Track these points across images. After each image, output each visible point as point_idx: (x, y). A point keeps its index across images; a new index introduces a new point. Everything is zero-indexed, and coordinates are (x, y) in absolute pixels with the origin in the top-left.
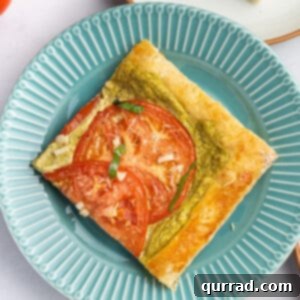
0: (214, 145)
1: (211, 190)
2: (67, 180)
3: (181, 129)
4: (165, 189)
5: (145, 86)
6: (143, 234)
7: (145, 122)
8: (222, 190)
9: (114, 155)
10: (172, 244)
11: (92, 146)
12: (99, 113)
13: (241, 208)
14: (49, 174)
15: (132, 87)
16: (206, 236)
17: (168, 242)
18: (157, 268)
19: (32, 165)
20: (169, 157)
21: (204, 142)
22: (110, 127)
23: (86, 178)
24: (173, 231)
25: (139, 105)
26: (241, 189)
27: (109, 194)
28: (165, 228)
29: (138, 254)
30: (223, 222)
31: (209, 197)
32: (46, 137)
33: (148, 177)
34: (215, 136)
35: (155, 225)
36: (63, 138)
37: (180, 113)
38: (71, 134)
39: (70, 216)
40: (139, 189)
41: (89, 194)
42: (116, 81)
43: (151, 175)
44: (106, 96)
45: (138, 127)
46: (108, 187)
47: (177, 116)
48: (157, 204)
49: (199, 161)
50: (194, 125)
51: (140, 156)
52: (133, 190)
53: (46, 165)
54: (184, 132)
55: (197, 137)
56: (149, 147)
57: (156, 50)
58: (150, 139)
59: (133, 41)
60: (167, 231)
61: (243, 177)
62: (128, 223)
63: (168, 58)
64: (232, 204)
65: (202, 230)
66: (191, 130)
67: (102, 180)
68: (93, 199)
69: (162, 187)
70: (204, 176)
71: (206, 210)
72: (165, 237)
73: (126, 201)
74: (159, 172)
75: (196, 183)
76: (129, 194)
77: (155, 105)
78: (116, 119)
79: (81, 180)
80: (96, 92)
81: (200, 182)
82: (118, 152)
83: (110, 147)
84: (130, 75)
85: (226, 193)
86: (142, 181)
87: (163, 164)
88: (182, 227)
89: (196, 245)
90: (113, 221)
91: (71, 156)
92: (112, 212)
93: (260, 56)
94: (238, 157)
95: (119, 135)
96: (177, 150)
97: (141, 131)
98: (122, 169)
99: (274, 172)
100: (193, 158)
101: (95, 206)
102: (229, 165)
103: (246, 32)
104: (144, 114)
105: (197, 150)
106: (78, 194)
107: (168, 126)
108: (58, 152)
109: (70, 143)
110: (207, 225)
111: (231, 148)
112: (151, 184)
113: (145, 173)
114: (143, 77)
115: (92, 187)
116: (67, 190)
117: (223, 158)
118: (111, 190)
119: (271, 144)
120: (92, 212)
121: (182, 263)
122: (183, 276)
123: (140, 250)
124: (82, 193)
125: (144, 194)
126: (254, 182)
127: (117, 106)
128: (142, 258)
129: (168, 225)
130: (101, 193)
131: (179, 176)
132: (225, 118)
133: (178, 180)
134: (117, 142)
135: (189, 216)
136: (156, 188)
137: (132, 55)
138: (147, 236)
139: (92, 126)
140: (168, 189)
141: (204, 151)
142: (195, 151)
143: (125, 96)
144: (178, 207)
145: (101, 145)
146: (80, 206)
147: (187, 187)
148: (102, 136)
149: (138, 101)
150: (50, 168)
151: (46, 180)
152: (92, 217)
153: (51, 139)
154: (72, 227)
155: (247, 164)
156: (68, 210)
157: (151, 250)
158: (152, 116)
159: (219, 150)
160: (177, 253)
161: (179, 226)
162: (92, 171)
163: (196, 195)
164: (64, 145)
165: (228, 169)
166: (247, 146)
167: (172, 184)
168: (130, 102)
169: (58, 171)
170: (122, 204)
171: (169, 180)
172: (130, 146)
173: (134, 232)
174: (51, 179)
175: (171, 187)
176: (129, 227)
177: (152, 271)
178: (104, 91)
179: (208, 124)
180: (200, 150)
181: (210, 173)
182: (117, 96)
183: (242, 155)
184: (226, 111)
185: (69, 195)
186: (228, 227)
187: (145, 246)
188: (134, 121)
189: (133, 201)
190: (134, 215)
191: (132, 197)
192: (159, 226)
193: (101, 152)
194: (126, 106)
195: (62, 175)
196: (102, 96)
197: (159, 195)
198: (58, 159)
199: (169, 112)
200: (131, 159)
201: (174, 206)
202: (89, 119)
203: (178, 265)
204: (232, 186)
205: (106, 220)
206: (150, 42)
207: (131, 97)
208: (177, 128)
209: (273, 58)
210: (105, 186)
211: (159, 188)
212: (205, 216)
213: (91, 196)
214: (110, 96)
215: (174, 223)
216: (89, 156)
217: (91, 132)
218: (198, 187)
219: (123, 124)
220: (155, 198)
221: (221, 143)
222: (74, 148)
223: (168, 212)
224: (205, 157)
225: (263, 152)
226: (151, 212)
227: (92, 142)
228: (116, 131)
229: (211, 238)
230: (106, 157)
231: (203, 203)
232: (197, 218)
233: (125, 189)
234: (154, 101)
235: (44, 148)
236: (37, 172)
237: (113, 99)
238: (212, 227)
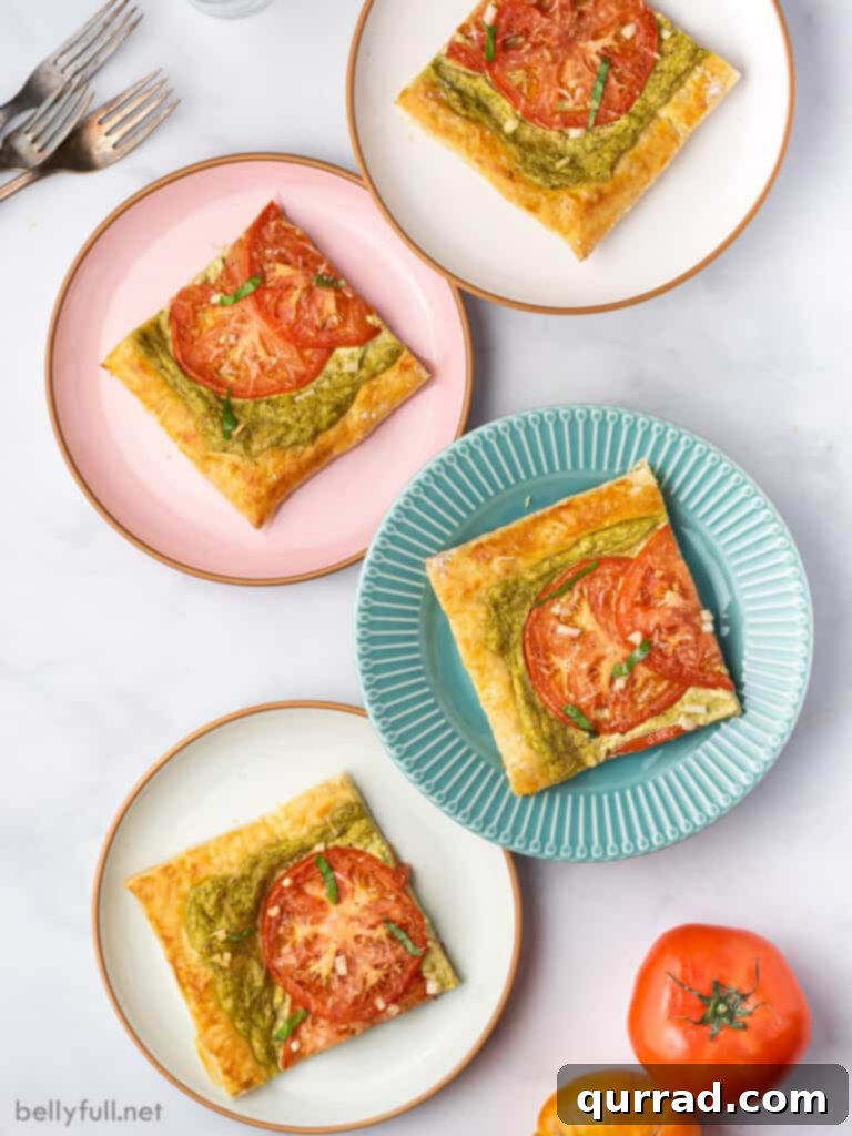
0: (499, 616)
1: (531, 562)
2: (708, 668)
3: (531, 658)
4: (589, 593)
5: (547, 735)
6: (647, 550)
7: (570, 690)
8: (518, 554)
9: (632, 669)
10: (617, 519)
11: (654, 695)
12: (623, 733)
13: (507, 520)
14: (726, 687)
15: (564, 742)
16: (568, 507)
17: (620, 524)
18: (651, 499)
19: (744, 711)
20: (563, 630)
21: (510, 626)
22: (619, 707)
23: (682, 658)
24: (606, 534)
25: (568, 716)
26: (493, 543)
27: (664, 623)
28: (616, 543)
29: (666, 528)
30: (539, 513)
31: (540, 554)
32: (707, 737)
33: (602, 619)
34: (492, 627)
35: (626, 554)
36: (686, 724)
37: (520, 678)
38: (672, 725)
39: (728, 622)
40: (623, 609)
41: (689, 637)
42: (580, 762)
43: (598, 621)
44: (603, 749)
45: (583, 689)
46: (661, 632)
47: (526, 677)
48: (609, 579)
49: (529, 606)
50: (512, 656)
51: (599, 651)
52: (630, 612)
53: (724, 701)
54: (528, 652)
55: (516, 637)
56: (581, 656)
57: (509, 774)
58: (576, 666)
59: (532, 801)
60: (615, 539)
61: (484, 556)
62: (658, 574)
63: (498, 757)
64: (516, 530)
65: (569, 517)
66: (518, 650)
67: (662, 646)
68: (688, 627)
69: (593, 599)
70: (532, 583)
71: (552, 540)
72: (621, 532)
73: (646, 603)
74: (586, 619)
75: (546, 580)
76: (638, 610)
77: (546, 705)
78: (606, 714)
79: (689, 659)
80: (612, 762)
81: (540, 579)
82: (625, 670)
83: (631, 682)
84: (559, 759)
85: (516, 548)
86: (613, 618)
87: (576, 627)
88: (593, 534)
89: (587, 502)
90: (676, 586)
91: (686, 697)
92: (672, 599)
93: (383, 699)
94: (478, 585)
95: (612, 692)
96: (549, 635)
97: (582, 681)
98: (632, 647)
99: (441, 542)
100: (534, 614)
101: (689, 618)
102: (494, 581)
103: (384, 738)
104: (567, 701)
105: (523, 620)
106: (702, 643)
107: (544, 671)
108: (701, 710)
109: (680, 715)
110: (561, 520)
111: (480, 601)
112: (603, 608)
113: (605, 627)
114: (545, 747)
115: (681, 643)
116: (715, 655)
117: (497, 593)
118: (658, 627)
119: (426, 580)
120: (697, 612)
121: (617, 489)
122: (623, 472)
123: (661, 532)
124: (697, 642)
125: (619, 600)
126: (473, 543)
127: (596, 731)
128: (664, 521)
129: (610, 545)
130: (672, 630)
131: (563, 600)
132: (467, 643)
133: (568, 595)
134: (620, 684)
135: (577, 544)
136: (601, 601)
137: (543, 784)
138: (643, 545)
139: (642, 721)
140: (586, 592)
141: (515, 614)
142: (527, 622)
143: (579, 737)
144: (585, 561)
145: (641, 690)
146: (708, 628)
147: (559, 581)
148: (634, 702)
149: (566, 721)
150: (720, 694)
151: (735, 684)
152: (700, 606)
153: (701, 731)
154: (732, 607)
155: (471, 570)
156: (725, 631)
157: (647, 525)
158: (558, 694)
159: (496, 606)
160: (616, 504)
161: (596, 537)
162: (670, 662)
163: (554, 565)
164: (688, 715)
165: (498, 576)
166: (459, 593)
167: (576, 595)
168: (577, 726)
169: (713, 686)
170: (653, 602)
171: (579, 602)
172: (605, 670)
173: (657, 559)
174: (728, 681)
175: (581, 591)
176: (660, 569)
177: (660, 499)
178: (602, 757)
179: (493, 646)
180: (520, 619)
181: (522, 584)
182: (590, 742)
183: (471, 585)
184: (461, 649)
185: (715, 648)
186: (534, 505)
187: (651, 536)
188: (584, 700)
189: (638, 598)
190: (645, 579)
191: (636, 604)
192: (622, 550)
193: (646, 682)
194: (585, 723)
195: (710, 679)
196: (609, 752)
197: (601, 589)
198: (705, 700)
199: (534, 687)
200: (613, 652)
201: (590, 565)
202: (639, 731)
203: (623, 489)
204: (504, 553)
205: (684, 593)
206: (512, 788)
207: (571, 731)
208: (534, 662)
209: (367, 688)
210: (663, 637)
211: (597, 598)
212: (557, 532)
213: (688, 632)
214: (597, 748)
215: (601, 544)
216: (665, 684)
217: (646, 712)
218: (547, 574)
219: (600, 703)
220: (608, 588)
221: (488, 613)
222: (678, 705)
223: (601, 561)
224: (519, 608)
225: (442, 575)
226: (623, 573)
227: (651, 701)
228: (613, 697)
229: (563, 502)
230: (643, 672)
231: (551, 550)
232: (568, 535)
233: (640, 618)
234: (545, 712)
235: (715, 725)
236: (741, 699)
237: (595, 741)
238: (555, 514)
